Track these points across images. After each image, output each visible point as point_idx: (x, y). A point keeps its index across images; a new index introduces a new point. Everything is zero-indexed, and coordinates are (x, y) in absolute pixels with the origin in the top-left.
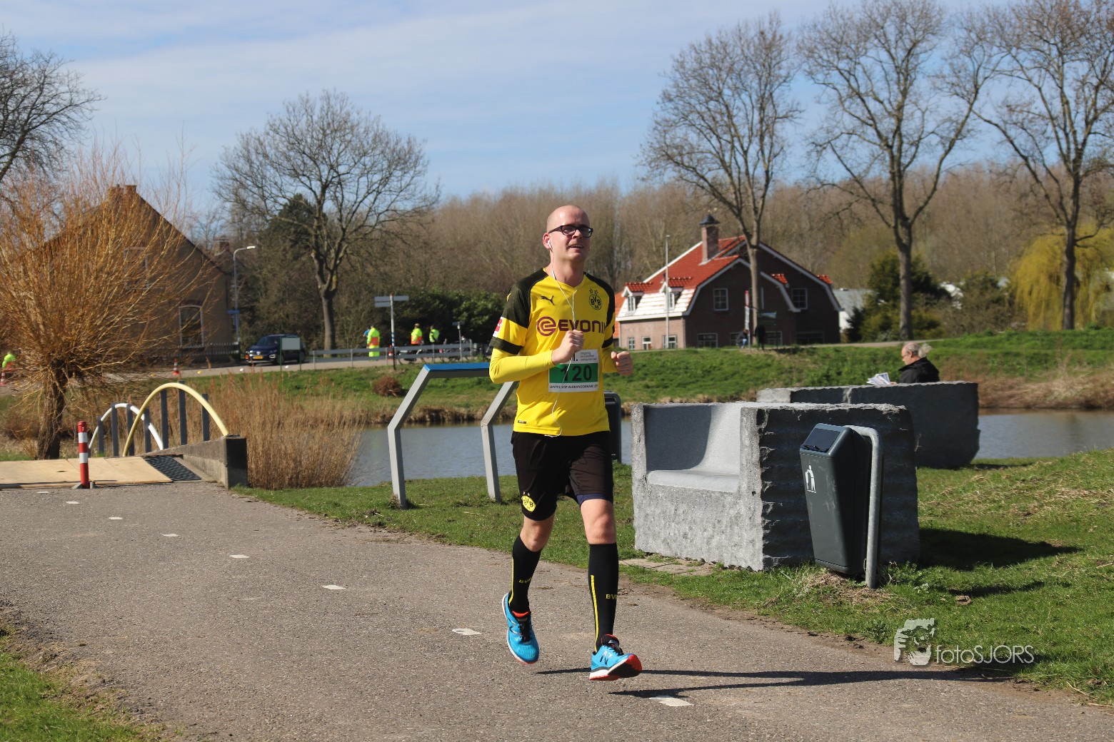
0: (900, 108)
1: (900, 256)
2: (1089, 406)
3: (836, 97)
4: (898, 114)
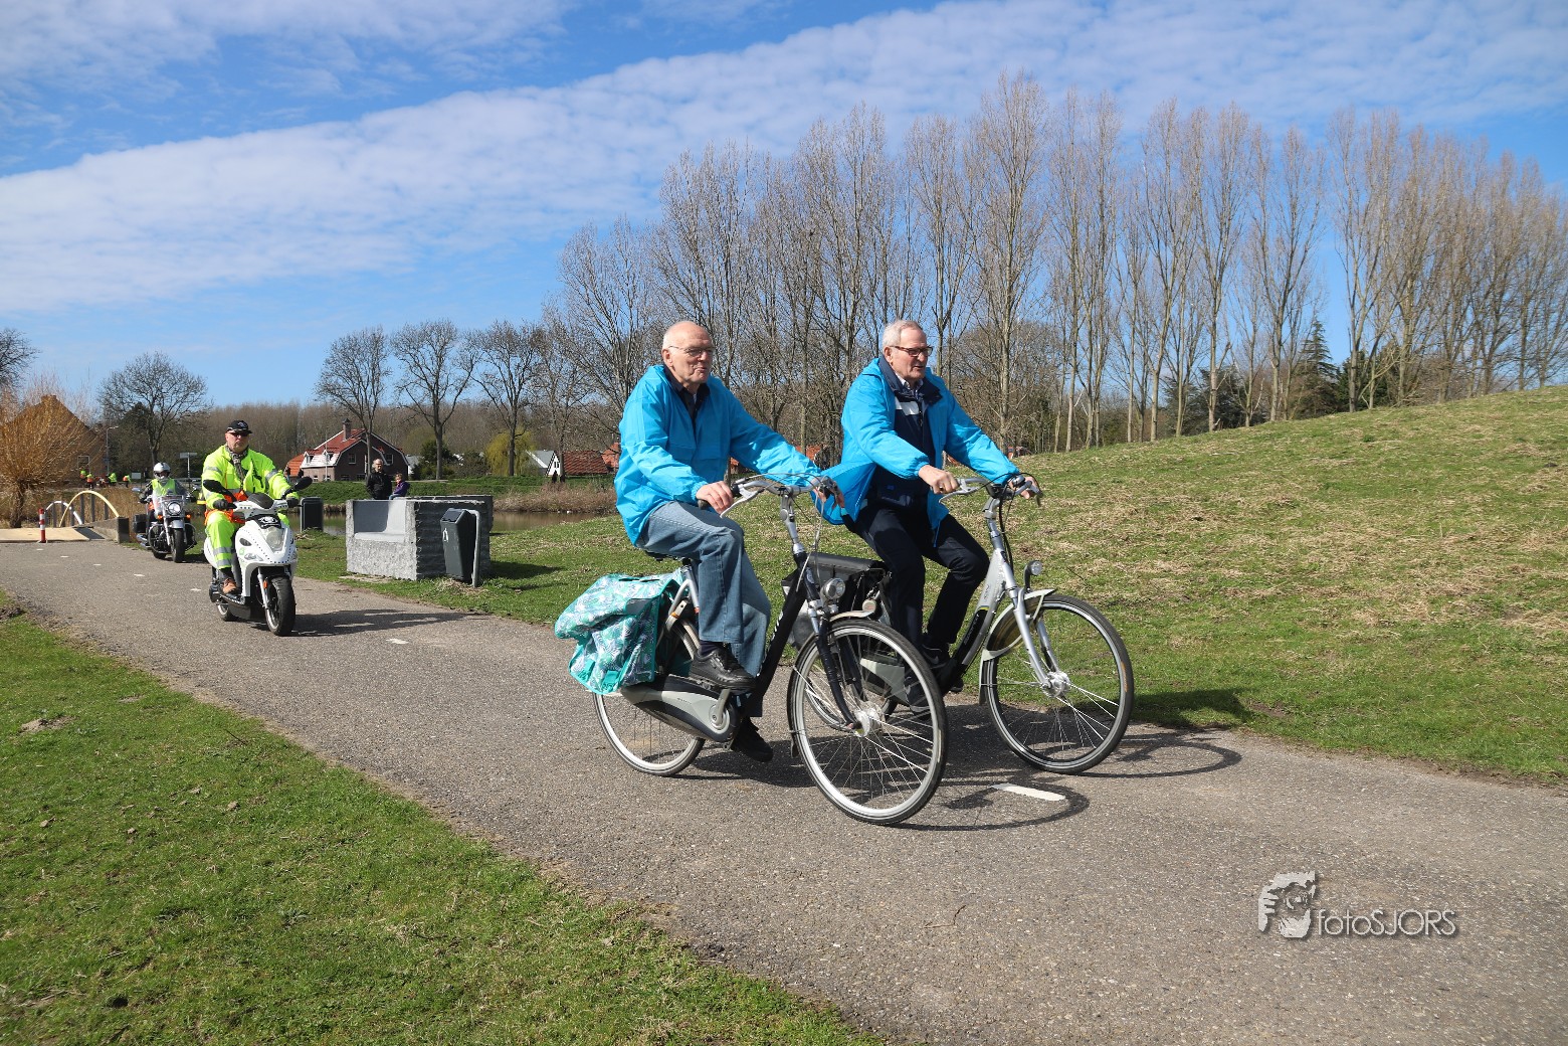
4: (437, 374)
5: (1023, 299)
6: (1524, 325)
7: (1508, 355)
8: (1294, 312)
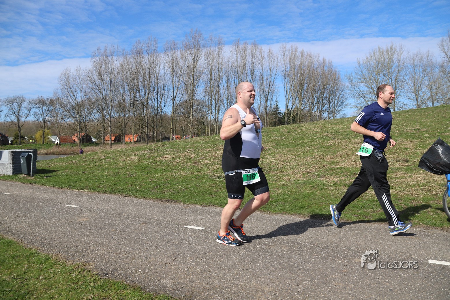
0: (19, 111)
1: (19, 133)
2: (47, 154)
3: (9, 109)
4: (19, 112)
5: (197, 93)
6: (329, 103)
7: (326, 111)
8: (271, 98)
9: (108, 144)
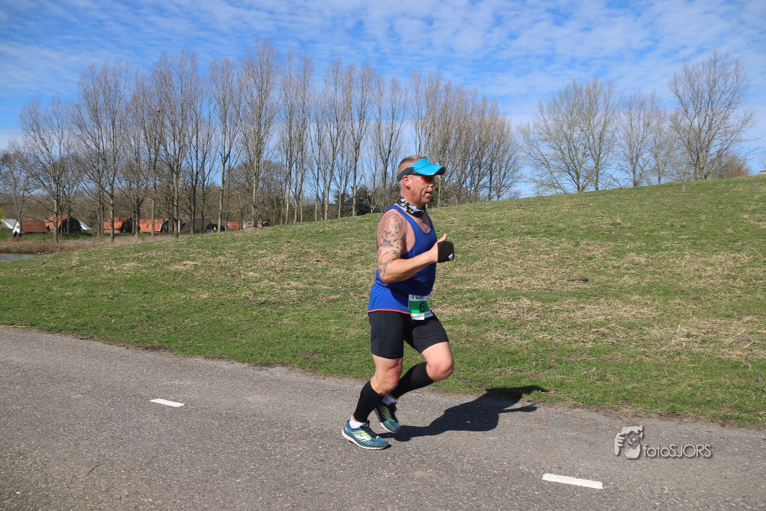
6: (491, 173)
7: (485, 186)
9: (108, 235)
